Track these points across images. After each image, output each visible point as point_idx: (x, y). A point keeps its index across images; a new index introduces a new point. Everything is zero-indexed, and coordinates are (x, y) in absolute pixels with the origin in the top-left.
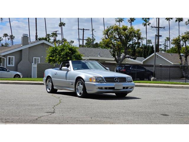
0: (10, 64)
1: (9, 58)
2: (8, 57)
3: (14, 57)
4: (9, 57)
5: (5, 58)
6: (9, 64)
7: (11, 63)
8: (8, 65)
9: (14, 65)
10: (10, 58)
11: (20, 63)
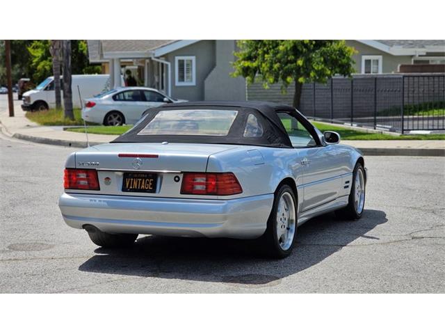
0: (183, 80)
1: (181, 63)
2: (177, 58)
3: (193, 58)
4: (179, 61)
5: (169, 64)
6: (182, 78)
7: (187, 77)
8: (178, 84)
9: (194, 83)
10: (183, 61)
11: (210, 76)
